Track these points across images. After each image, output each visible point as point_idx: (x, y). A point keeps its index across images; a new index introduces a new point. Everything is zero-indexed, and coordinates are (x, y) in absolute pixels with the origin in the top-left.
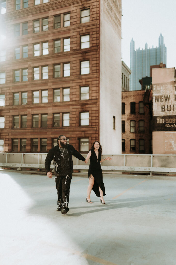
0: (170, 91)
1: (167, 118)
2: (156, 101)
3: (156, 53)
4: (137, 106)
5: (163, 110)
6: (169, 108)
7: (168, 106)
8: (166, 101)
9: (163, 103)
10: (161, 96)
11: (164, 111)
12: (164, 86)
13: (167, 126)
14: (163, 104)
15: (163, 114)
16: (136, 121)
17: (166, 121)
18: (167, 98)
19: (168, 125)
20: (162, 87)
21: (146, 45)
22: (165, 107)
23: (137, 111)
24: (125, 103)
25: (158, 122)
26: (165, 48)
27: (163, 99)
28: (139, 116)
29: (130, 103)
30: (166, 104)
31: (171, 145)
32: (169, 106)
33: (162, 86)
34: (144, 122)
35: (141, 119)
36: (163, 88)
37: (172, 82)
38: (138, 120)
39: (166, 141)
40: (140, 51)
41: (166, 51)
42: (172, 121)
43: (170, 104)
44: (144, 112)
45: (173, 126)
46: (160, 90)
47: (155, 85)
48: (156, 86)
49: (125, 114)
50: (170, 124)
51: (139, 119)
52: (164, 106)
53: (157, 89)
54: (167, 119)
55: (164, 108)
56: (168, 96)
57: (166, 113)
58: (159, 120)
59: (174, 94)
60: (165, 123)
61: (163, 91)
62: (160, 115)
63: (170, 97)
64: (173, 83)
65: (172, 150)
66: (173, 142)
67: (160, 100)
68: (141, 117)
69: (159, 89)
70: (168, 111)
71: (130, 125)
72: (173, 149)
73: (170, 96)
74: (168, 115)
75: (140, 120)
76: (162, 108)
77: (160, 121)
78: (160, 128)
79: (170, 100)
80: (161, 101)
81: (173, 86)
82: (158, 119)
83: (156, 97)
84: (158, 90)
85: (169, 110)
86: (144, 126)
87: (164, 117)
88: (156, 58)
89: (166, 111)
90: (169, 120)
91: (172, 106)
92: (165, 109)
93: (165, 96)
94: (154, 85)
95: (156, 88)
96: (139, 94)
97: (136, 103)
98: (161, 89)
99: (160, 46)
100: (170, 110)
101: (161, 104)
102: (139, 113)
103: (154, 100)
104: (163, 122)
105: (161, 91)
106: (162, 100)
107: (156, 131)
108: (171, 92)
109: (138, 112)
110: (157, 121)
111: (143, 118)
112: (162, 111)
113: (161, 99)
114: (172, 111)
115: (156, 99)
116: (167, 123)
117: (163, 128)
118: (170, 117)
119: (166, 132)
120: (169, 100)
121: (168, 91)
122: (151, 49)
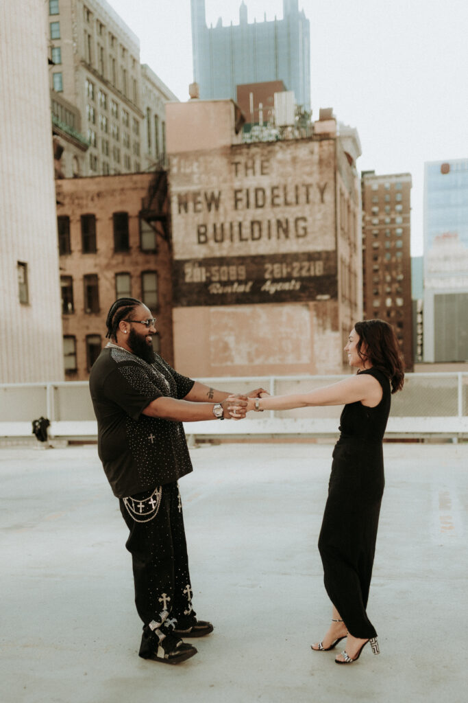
0: (221, 179)
1: (214, 265)
2: (180, 211)
3: (276, 37)
4: (133, 225)
5: (203, 238)
6: (219, 231)
7: (215, 226)
8: (209, 209)
9: (201, 216)
10: (196, 194)
11: (206, 242)
12: (201, 159)
13: (216, 289)
14: (200, 218)
15: (201, 252)
16: (132, 273)
17: (212, 275)
18: (213, 202)
19: (218, 285)
20: (195, 164)
21: (243, 11)
22: (206, 230)
23: (133, 241)
24: (98, 216)
25: (188, 279)
26: (306, 23)
27: (199, 202)
28: (141, 258)
29: (111, 215)
30: (211, 218)
31: (226, 347)
32: (218, 226)
33: (197, 160)
34: (158, 276)
35: (147, 267)
36: (198, 167)
37: (225, 147)
38: (138, 273)
39: (213, 338)
40: (225, 28)
41: (307, 34)
42: (229, 273)
43: (222, 219)
44: (157, 246)
45: (232, 288)
46: (192, 173)
47: (175, 155)
48: (179, 162)
49: (99, 252)
50: (224, 284)
51: (140, 269)
52: (205, 226)
53: (182, 170)
54: (214, 269)
55: (205, 234)
56: (216, 194)
57: (211, 249)
58: (192, 271)
59: (232, 188)
60: (209, 282)
61: (199, 178)
62: (194, 256)
63: (222, 197)
64: (229, 151)
65: (229, 363)
66: (231, 340)
67: (191, 205)
68: (147, 262)
69: (188, 171)
70: (216, 241)
71: (116, 288)
72: (232, 361)
73: (220, 193)
74: (218, 254)
75: (144, 273)
76: (199, 234)
77: (195, 275)
78: (195, 297)
79: (221, 209)
80: (196, 211)
81: (228, 162)
82: (188, 269)
83: (179, 196)
84: (185, 175)
85: (219, 238)
86: (157, 291)
87: (206, 263)
88: (276, 57)
89: (212, 243)
90: (219, 271)
91: (227, 226)
92: (206, 237)
93: (206, 195)
94: (171, 157)
95: (179, 169)
96: (139, 185)
97: (131, 217)
98: (195, 170)
99: (287, 16)
100: (222, 240)
101: (196, 219)
102: (142, 250)
103: (174, 207)
104: (201, 277)
105: (195, 177)
106: (199, 207)
107: (183, 306)
108: (225, 181)
109: (138, 244)
110: (184, 274)
111: (152, 266)
112: (200, 242)
113: (196, 203)
114: (227, 243)
115: (180, 204)
116: (216, 282)
117: (203, 296)
118: (222, 261)
119: (213, 309)
120: (217, 207)
121: (214, 179)
122: (258, 24)
